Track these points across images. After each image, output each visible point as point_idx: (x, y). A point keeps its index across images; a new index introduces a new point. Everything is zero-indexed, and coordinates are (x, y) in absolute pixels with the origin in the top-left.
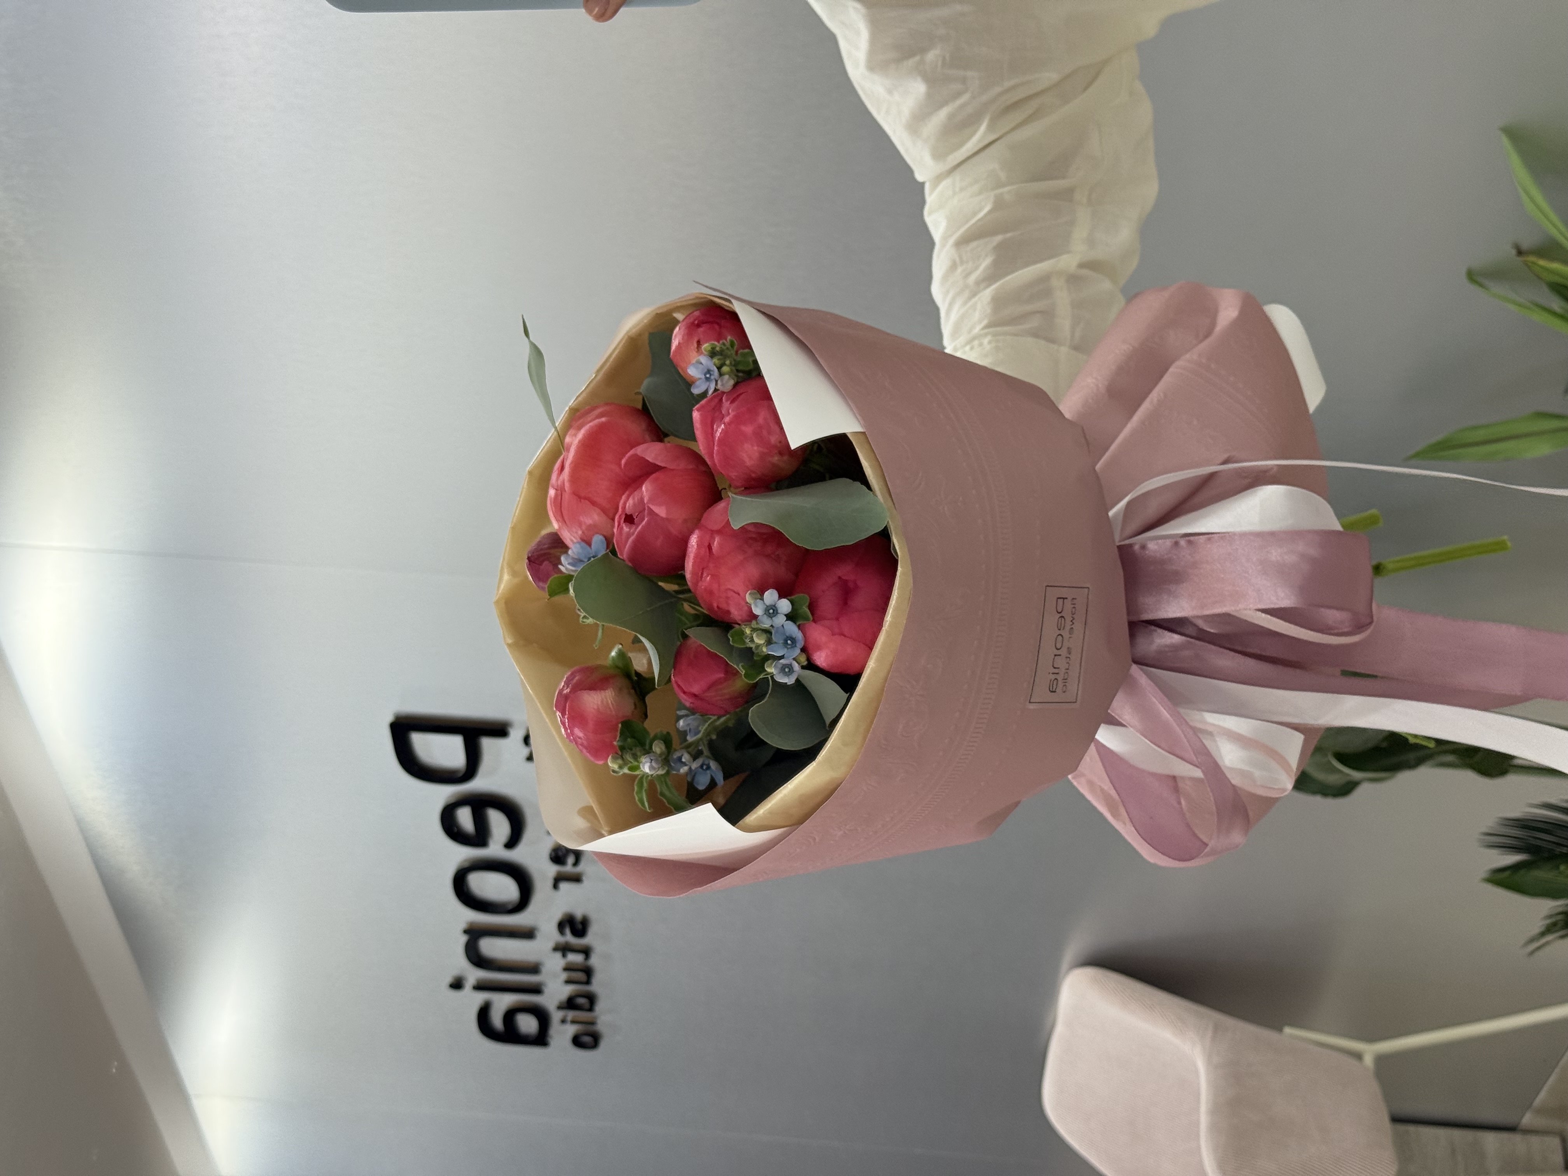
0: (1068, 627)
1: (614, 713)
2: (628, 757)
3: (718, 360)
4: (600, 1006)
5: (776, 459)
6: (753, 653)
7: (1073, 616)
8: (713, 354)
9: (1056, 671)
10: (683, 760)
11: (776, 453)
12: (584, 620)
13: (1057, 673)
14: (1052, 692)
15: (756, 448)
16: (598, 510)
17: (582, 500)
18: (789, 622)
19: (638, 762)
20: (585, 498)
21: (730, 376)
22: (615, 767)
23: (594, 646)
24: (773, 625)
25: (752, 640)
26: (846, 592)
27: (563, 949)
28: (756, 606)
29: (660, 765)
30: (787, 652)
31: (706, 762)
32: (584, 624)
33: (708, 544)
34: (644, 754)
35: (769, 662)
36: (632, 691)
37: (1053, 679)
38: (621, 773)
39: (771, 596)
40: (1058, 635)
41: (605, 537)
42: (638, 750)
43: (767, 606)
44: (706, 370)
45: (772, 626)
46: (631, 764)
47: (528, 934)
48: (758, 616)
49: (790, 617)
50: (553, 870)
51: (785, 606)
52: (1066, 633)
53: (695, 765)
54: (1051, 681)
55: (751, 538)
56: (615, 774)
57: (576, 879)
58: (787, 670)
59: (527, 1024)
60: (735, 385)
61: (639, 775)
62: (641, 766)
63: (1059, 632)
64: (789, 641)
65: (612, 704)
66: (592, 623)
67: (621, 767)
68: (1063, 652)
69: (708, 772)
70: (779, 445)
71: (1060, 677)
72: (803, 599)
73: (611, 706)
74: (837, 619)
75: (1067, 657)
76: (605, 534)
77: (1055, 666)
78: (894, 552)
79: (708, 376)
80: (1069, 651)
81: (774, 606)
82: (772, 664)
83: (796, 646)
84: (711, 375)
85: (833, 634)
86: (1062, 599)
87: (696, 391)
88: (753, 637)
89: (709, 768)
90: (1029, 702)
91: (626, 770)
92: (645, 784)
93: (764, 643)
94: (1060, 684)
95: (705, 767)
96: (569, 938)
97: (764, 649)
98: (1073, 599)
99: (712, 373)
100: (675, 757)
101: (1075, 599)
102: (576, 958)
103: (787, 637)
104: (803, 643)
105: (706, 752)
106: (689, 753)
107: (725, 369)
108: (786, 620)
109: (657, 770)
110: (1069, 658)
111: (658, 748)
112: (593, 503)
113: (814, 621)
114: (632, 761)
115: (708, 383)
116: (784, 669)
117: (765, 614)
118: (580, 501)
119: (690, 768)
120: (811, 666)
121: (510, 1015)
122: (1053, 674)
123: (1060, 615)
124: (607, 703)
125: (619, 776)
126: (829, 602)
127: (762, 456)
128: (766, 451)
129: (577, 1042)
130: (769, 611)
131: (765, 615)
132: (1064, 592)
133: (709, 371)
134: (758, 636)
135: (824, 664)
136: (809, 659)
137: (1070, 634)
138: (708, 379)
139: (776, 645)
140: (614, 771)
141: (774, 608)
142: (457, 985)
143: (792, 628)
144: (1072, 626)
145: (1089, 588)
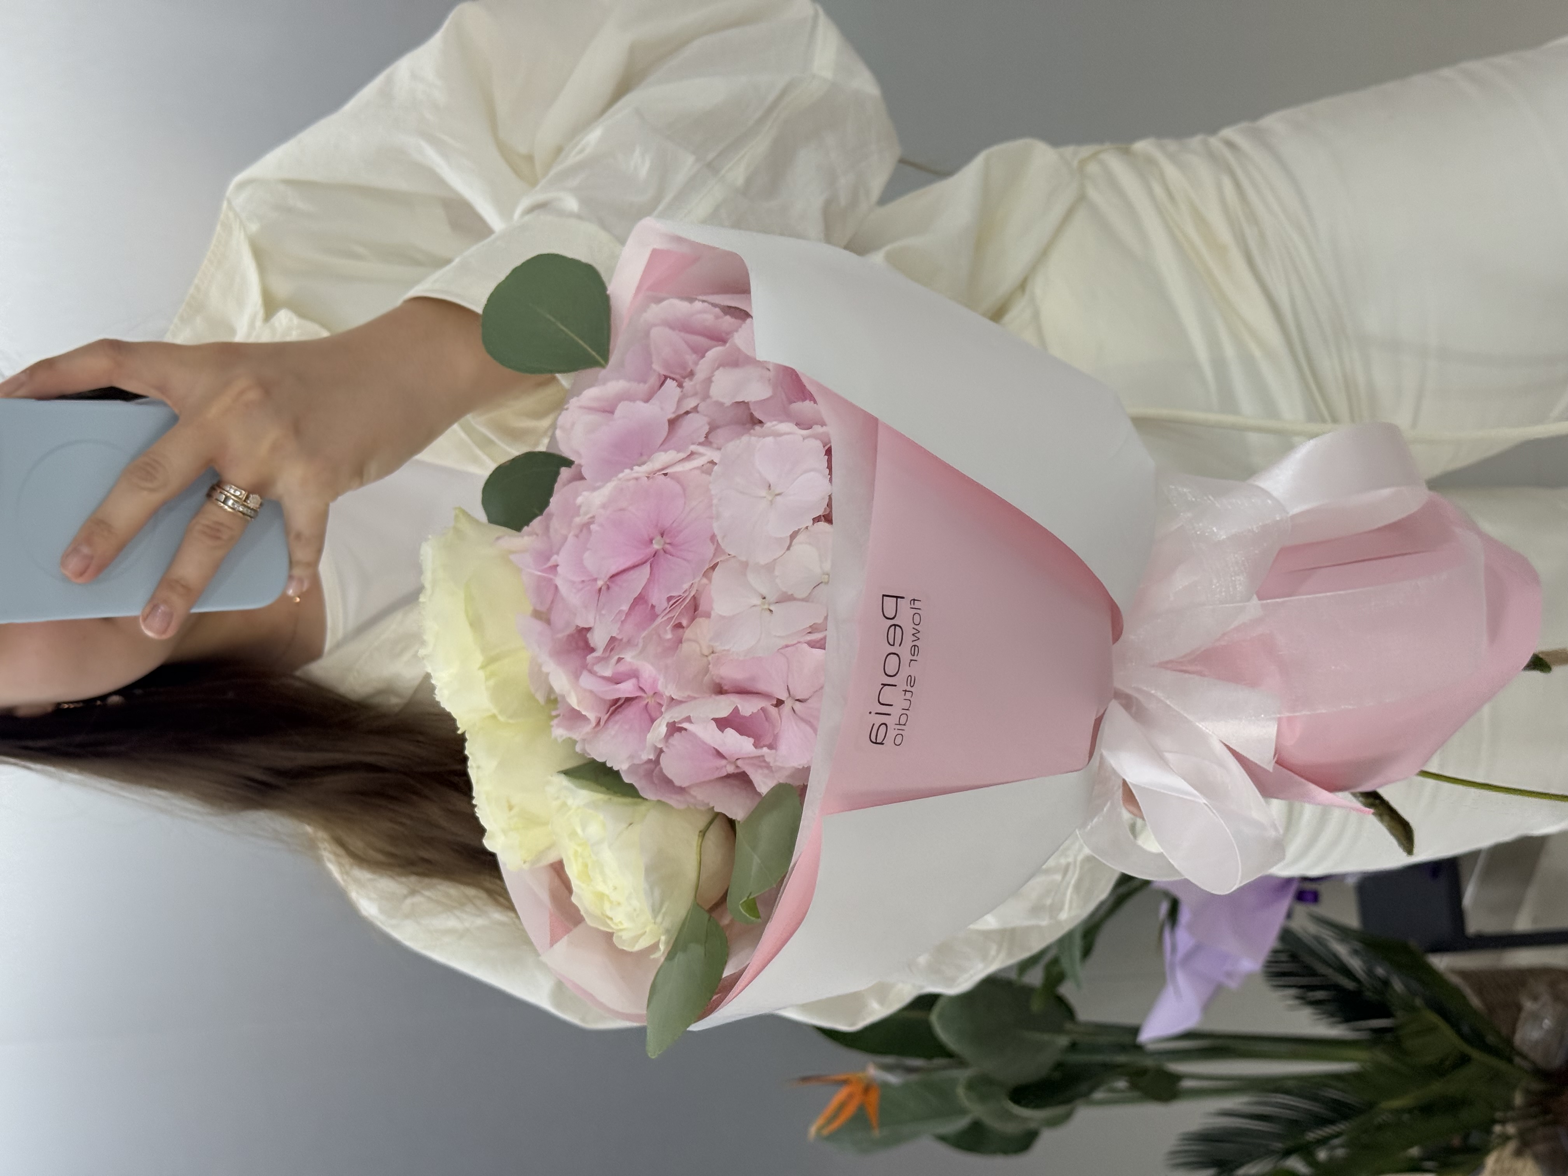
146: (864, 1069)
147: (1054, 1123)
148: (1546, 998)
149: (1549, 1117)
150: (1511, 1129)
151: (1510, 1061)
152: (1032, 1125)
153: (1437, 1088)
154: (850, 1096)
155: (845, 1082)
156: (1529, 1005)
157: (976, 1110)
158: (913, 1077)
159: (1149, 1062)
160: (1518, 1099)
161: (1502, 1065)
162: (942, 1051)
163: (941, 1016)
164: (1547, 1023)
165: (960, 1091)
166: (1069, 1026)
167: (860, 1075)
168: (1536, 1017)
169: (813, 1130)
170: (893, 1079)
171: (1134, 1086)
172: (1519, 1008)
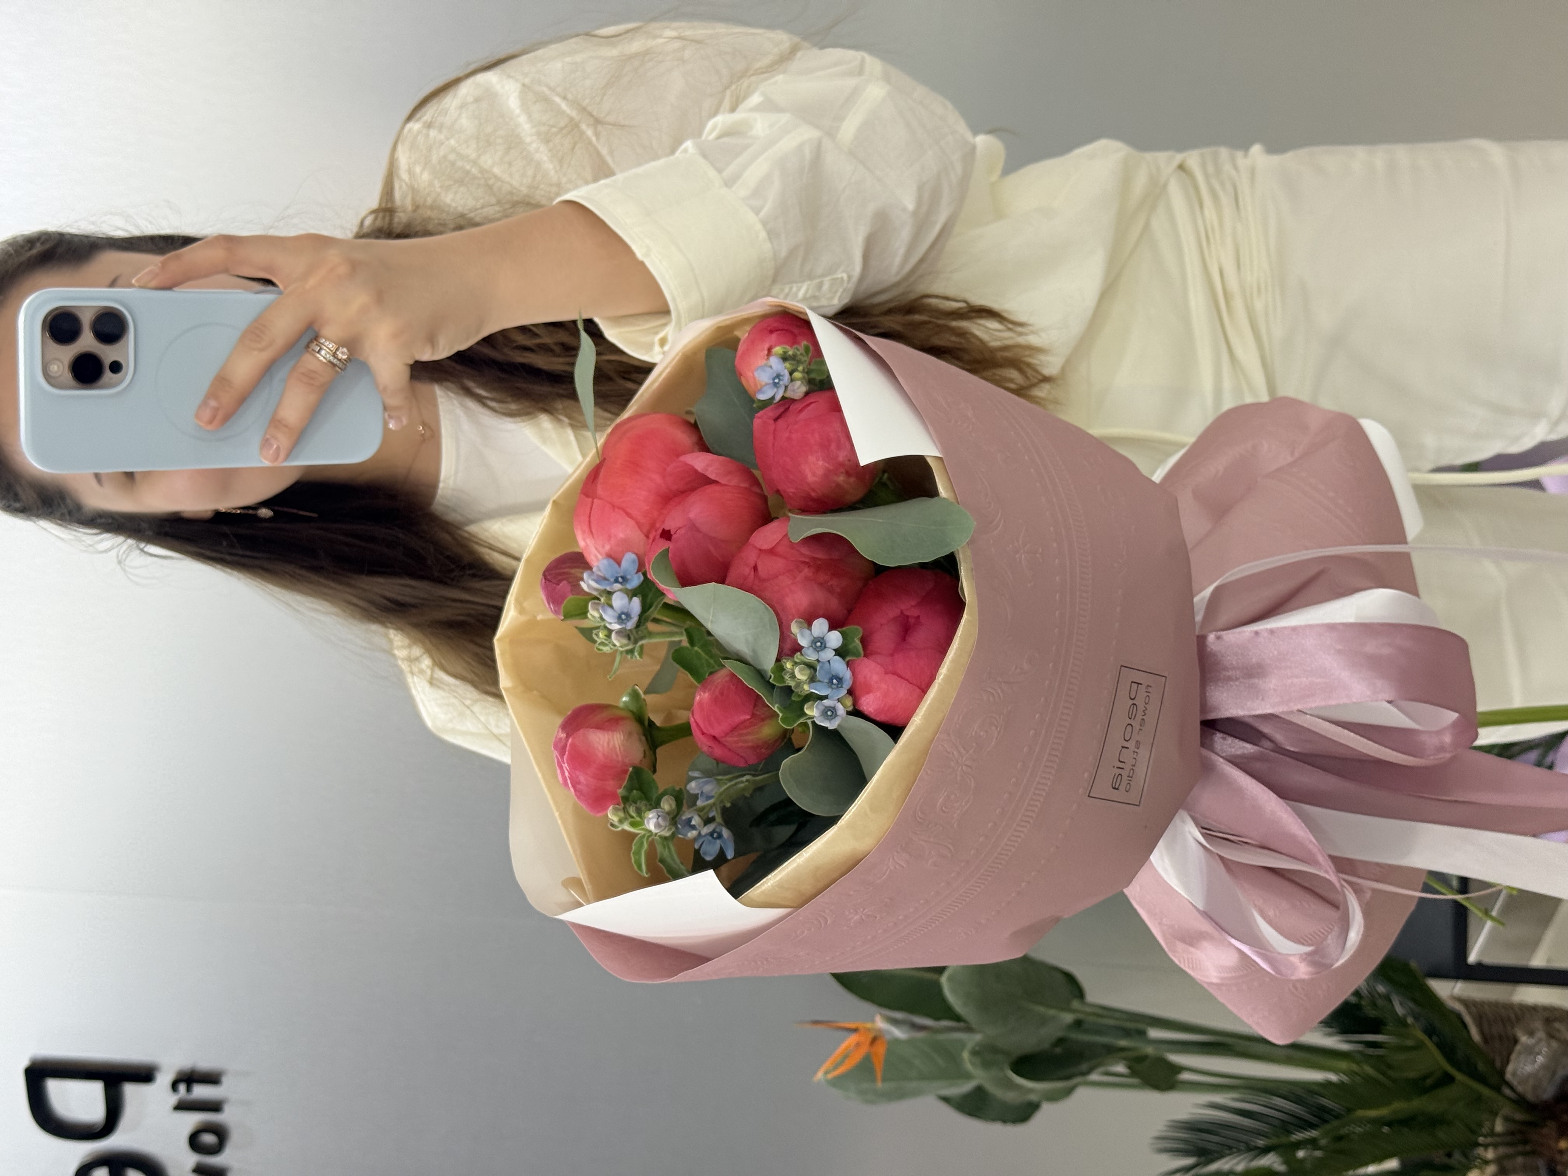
0: (1139, 717)
1: (620, 758)
2: (632, 811)
3: (790, 364)
5: (841, 479)
6: (792, 691)
7: (1146, 706)
8: (785, 358)
9: (1121, 765)
10: (693, 823)
11: (842, 472)
12: (601, 647)
13: (1123, 769)
14: (1114, 788)
15: (821, 463)
16: (632, 523)
17: (616, 510)
18: (837, 658)
19: (641, 817)
20: (619, 508)
21: (802, 382)
22: (615, 819)
23: (608, 677)
24: (820, 659)
25: (793, 676)
26: (906, 628)
28: (802, 635)
29: (668, 824)
30: (831, 692)
31: (718, 830)
32: (600, 652)
33: (754, 565)
34: (650, 810)
35: (810, 703)
36: (643, 738)
37: (1117, 775)
38: (620, 829)
39: (820, 626)
40: (1128, 724)
41: (637, 554)
42: (642, 804)
43: (815, 638)
44: (775, 375)
45: (818, 660)
46: (632, 819)
48: (803, 647)
49: (840, 652)
51: (835, 639)
52: (1136, 724)
53: (705, 830)
54: (1115, 775)
55: (804, 562)
56: (612, 828)
58: (829, 713)
60: (807, 394)
61: (639, 834)
62: (646, 822)
63: (1130, 721)
64: (835, 680)
65: (620, 748)
66: (608, 652)
67: (621, 821)
68: (1131, 745)
69: (718, 842)
70: (847, 463)
71: (1125, 773)
72: (856, 631)
73: (618, 750)
74: (892, 655)
75: (1135, 751)
76: (637, 552)
77: (1121, 760)
78: (961, 593)
79: (777, 381)
80: (1138, 743)
81: (823, 639)
82: (813, 705)
83: (842, 687)
84: (780, 380)
85: (886, 673)
86: (1137, 685)
87: (762, 397)
88: (794, 672)
89: (720, 836)
90: (1089, 796)
91: (626, 827)
92: (646, 845)
93: (806, 680)
94: (1125, 781)
95: (715, 835)
97: (806, 687)
98: (1148, 686)
99: (781, 378)
100: (684, 818)
101: (1151, 687)
103: (833, 676)
104: (851, 683)
105: (719, 819)
106: (700, 816)
107: (797, 375)
108: (835, 655)
109: (661, 829)
110: (1137, 752)
111: (667, 804)
112: (628, 515)
113: (866, 656)
114: (635, 817)
115: (775, 390)
116: (826, 713)
117: (812, 646)
118: (614, 510)
119: (700, 833)
120: (856, 712)
122: (1118, 768)
123: (1134, 702)
124: (615, 748)
125: (617, 832)
126: (885, 636)
127: (828, 474)
128: (831, 468)
130: (816, 643)
131: (811, 648)
132: (1138, 677)
133: (778, 376)
134: (801, 671)
135: (871, 709)
136: (855, 704)
137: (1141, 726)
138: (776, 385)
139: (820, 683)
140: (612, 825)
141: (822, 641)
143: (839, 666)
144: (1144, 717)
145: (1165, 677)
146: (873, 1021)
147: (1054, 1097)
148: (1541, 1034)
149: (1528, 1148)
150: (1490, 1154)
151: (1497, 1089)
152: (1033, 1097)
153: (1417, 1104)
154: (858, 1045)
155: (855, 1030)
156: (1524, 1039)
157: (979, 1077)
158: (920, 1035)
159: (1150, 1050)
160: (1499, 1126)
161: (1486, 1091)
162: (948, 1013)
163: (950, 979)
164: (1540, 1059)
165: (966, 1055)
166: (1076, 1004)
167: (869, 1025)
168: (1530, 1051)
169: (820, 1075)
170: (898, 1033)
171: (1134, 1073)
172: (1516, 1041)
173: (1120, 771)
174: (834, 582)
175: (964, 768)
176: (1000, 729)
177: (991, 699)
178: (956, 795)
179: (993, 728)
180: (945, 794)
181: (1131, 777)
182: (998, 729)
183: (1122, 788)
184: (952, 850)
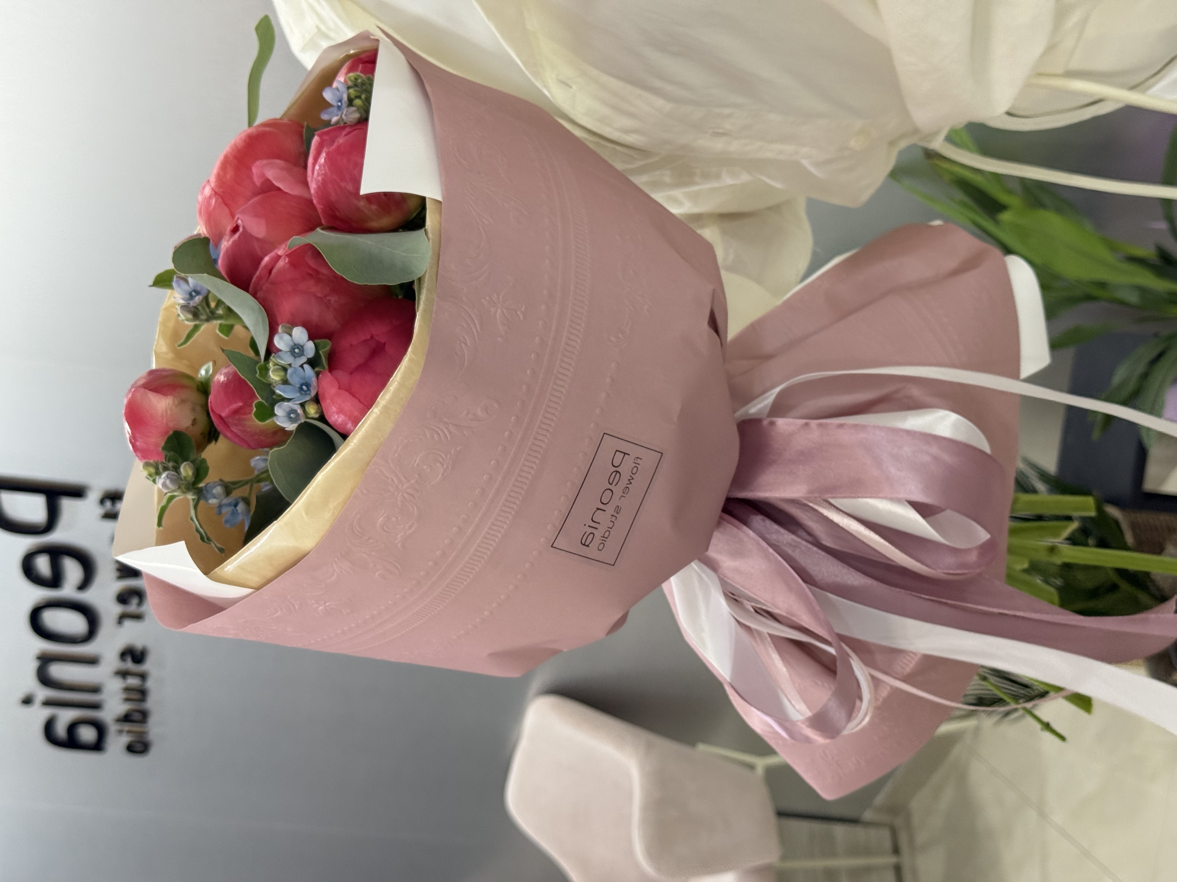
0: (623, 484)
1: (165, 420)
4: (153, 721)
7: (633, 476)
9: (594, 525)
13: (596, 528)
14: (584, 545)
18: (309, 366)
21: (358, 109)
25: (270, 376)
27: (123, 674)
29: (181, 488)
30: (299, 398)
31: (236, 501)
35: (279, 404)
37: (588, 533)
39: (300, 334)
40: (607, 489)
42: (171, 465)
43: (294, 344)
44: (340, 98)
47: (92, 661)
48: (281, 350)
49: (312, 362)
50: (118, 609)
51: (310, 348)
52: (618, 490)
53: (226, 501)
54: (586, 532)
57: (138, 617)
58: (292, 415)
59: (87, 734)
60: (360, 121)
62: (158, 481)
63: (610, 486)
64: (304, 386)
65: (166, 411)
67: (150, 476)
68: (610, 509)
69: (239, 512)
71: (599, 533)
73: (164, 413)
74: (352, 373)
75: (612, 515)
77: (595, 520)
79: (339, 104)
81: (300, 346)
82: (281, 407)
83: (309, 394)
85: (340, 388)
86: (623, 454)
87: (326, 117)
93: (279, 382)
94: (597, 540)
96: (129, 665)
97: (277, 388)
99: (343, 101)
101: (641, 459)
102: (133, 681)
103: (303, 383)
104: (317, 392)
106: (225, 487)
107: (357, 102)
108: (307, 364)
110: (616, 516)
113: (330, 370)
115: (339, 112)
116: (290, 414)
117: (289, 351)
119: (221, 502)
120: (321, 418)
121: (72, 727)
122: (590, 526)
123: (617, 469)
124: (162, 411)
129: (131, 749)
130: (294, 349)
132: (625, 447)
134: (277, 372)
136: (319, 411)
137: (624, 493)
138: (339, 108)
139: (288, 387)
141: (299, 348)
142: (27, 701)
143: (309, 374)
144: (628, 486)
145: (661, 453)
173: (592, 530)
174: (333, 299)
175: (405, 495)
176: (447, 467)
177: (435, 436)
178: (397, 518)
179: (439, 465)
180: (385, 515)
181: (607, 538)
182: (445, 466)
183: (594, 545)
184: (399, 567)
